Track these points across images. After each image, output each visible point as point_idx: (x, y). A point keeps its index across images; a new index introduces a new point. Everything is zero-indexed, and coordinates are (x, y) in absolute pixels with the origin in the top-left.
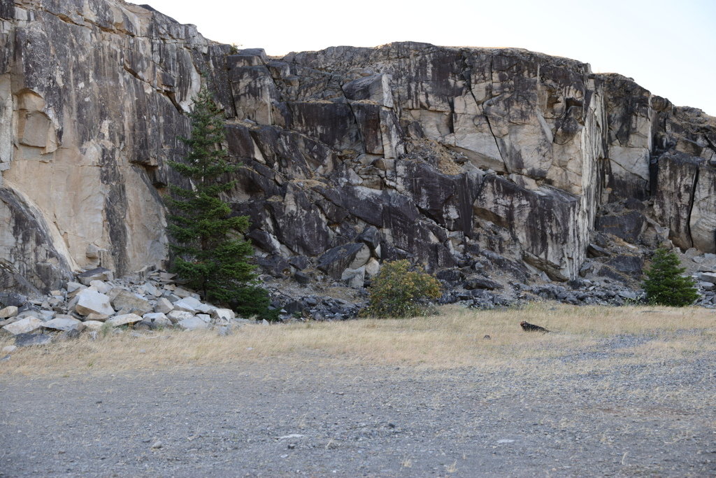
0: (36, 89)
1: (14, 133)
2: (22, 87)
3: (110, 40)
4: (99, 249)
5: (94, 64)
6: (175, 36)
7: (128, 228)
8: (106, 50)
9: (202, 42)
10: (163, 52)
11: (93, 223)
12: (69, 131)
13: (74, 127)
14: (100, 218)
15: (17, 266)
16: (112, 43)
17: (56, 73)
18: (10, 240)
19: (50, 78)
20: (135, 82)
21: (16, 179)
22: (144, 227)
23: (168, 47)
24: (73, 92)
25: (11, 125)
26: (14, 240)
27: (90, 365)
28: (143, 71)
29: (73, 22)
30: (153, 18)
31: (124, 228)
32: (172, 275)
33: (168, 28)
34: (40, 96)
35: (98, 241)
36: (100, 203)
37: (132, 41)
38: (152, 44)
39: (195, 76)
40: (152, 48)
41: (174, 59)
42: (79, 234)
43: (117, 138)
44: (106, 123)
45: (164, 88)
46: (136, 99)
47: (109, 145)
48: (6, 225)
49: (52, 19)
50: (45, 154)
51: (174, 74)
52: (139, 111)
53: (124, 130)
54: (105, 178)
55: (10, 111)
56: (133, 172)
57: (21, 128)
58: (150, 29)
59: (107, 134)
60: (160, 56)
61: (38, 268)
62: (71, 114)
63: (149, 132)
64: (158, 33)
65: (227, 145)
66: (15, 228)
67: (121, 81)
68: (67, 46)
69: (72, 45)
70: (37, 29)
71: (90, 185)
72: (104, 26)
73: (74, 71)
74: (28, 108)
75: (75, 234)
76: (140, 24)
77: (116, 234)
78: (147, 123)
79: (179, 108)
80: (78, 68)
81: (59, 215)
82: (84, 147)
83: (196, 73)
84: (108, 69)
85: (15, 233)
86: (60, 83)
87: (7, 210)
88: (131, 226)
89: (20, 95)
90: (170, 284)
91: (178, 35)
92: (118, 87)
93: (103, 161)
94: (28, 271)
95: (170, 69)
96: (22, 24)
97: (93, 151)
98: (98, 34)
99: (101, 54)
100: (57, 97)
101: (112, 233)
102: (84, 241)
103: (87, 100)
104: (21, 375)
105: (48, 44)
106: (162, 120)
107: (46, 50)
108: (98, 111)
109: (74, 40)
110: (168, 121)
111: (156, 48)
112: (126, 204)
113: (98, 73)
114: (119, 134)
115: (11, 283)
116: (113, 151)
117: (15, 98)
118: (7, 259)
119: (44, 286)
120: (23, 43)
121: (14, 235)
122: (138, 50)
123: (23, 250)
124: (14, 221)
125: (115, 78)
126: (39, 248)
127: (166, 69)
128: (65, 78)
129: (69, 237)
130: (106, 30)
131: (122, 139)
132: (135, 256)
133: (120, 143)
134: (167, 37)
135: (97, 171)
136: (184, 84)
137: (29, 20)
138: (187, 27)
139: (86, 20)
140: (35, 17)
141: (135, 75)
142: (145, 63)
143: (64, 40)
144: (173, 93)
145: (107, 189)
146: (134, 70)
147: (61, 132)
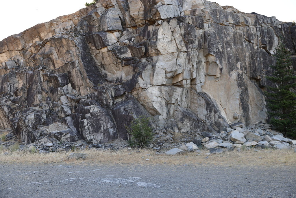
0: (212, 53)
1: (205, 71)
2: (207, 53)
3: (239, 29)
4: (238, 114)
5: (233, 40)
6: (266, 23)
7: (250, 106)
8: (238, 34)
9: (278, 23)
10: (261, 31)
11: (236, 104)
12: (225, 68)
13: (227, 66)
14: (238, 102)
15: (208, 122)
16: (240, 30)
17: (219, 46)
18: (205, 112)
19: (217, 48)
20: (250, 45)
21: (206, 89)
22: (256, 105)
23: (263, 28)
24: (226, 52)
25: (204, 68)
26: (206, 112)
27: (239, 162)
28: (253, 40)
29: (225, 25)
30: (257, 17)
31: (248, 105)
32: (270, 125)
33: (263, 20)
34: (214, 56)
35: (238, 111)
36: (238, 96)
37: (248, 28)
38: (256, 28)
39: (276, 39)
40: (257, 29)
41: (266, 33)
42: (230, 109)
43: (243, 69)
44: (239, 63)
45: (262, 45)
46: (250, 52)
47: (240, 72)
48: (204, 106)
49: (217, 25)
50: (216, 78)
51: (266, 39)
52: (252, 56)
53: (246, 65)
54: (239, 86)
55: (203, 63)
56: (251, 82)
57: (207, 69)
58: (256, 22)
59: (239, 68)
60: (260, 32)
61: (216, 122)
62: (225, 61)
63: (257, 65)
64: (259, 23)
65: (292, 67)
66: (207, 107)
67: (244, 46)
68: (223, 35)
69: (225, 34)
70: (212, 30)
71: (233, 89)
72: (237, 24)
73: (226, 44)
74: (209, 61)
75: (229, 109)
76: (251, 21)
77: (245, 108)
78: (256, 61)
79: (269, 53)
80: (228, 43)
81: (222, 102)
82: (231, 74)
83: (276, 37)
84: (239, 41)
85: (207, 109)
86: (221, 49)
87: (204, 100)
88: (251, 105)
89: (206, 56)
90: (269, 129)
91: (267, 22)
92: (243, 48)
93: (238, 79)
94: (212, 124)
95: (265, 37)
96: (206, 29)
97: (234, 75)
98: (235, 28)
99: (236, 36)
100: (220, 55)
101: (243, 108)
102: (232, 112)
103: (231, 55)
104: (214, 164)
105: (216, 35)
106: (262, 59)
107: (215, 38)
108: (236, 59)
109: (225, 32)
110: (265, 59)
111: (258, 29)
112: (248, 96)
113: (235, 44)
114: (244, 67)
115: (206, 129)
116: (242, 74)
117: (205, 58)
118: (204, 119)
119: (218, 130)
120: (207, 36)
121: (206, 110)
122: (251, 31)
123: (210, 116)
124: (206, 105)
125: (242, 44)
126: (215, 115)
127: (263, 38)
128: (223, 47)
129: (226, 110)
130: (237, 26)
131: (246, 69)
132: (253, 117)
133: (245, 71)
134: (263, 24)
135: (236, 83)
136: (271, 42)
137: (209, 27)
138: (271, 18)
139: (230, 23)
140: (211, 26)
141: (249, 42)
142: (254, 36)
143: (222, 33)
144: (266, 47)
145: (240, 90)
146: (249, 40)
147: (222, 69)
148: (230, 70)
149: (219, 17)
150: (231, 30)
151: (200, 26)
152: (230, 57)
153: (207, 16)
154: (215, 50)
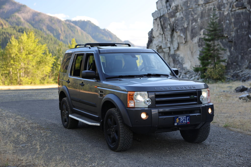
5: (200, 16)
16: (210, 6)
17: (184, 24)
20: (220, 13)
36: (198, 53)
43: (206, 34)
44: (202, 31)
45: (237, 8)
47: (202, 36)
50: (184, 44)
52: (220, 21)
54: (200, 46)
59: (202, 34)
62: (189, 33)
63: (224, 26)
69: (192, 14)
71: (195, 49)
73: (192, 21)
74: (178, 35)
78: (224, 24)
82: (193, 39)
84: (206, 15)
86: (186, 26)
93: (200, 41)
97: (196, 40)
98: (204, 6)
99: (204, 12)
100: (184, 30)
103: (196, 27)
105: (183, 18)
109: (193, 13)
113: (202, 18)
125: (209, 16)
128: (188, 24)
135: (197, 45)
139: (199, 5)
142: (226, 5)
143: (189, 15)
144: (245, 8)
145: (201, 49)
146: (220, 9)
147: (186, 38)
148: (193, 37)
149: (190, 4)
150: (200, 9)
151: (172, 17)
152: (194, 28)
153: (180, 8)
154: (180, 28)
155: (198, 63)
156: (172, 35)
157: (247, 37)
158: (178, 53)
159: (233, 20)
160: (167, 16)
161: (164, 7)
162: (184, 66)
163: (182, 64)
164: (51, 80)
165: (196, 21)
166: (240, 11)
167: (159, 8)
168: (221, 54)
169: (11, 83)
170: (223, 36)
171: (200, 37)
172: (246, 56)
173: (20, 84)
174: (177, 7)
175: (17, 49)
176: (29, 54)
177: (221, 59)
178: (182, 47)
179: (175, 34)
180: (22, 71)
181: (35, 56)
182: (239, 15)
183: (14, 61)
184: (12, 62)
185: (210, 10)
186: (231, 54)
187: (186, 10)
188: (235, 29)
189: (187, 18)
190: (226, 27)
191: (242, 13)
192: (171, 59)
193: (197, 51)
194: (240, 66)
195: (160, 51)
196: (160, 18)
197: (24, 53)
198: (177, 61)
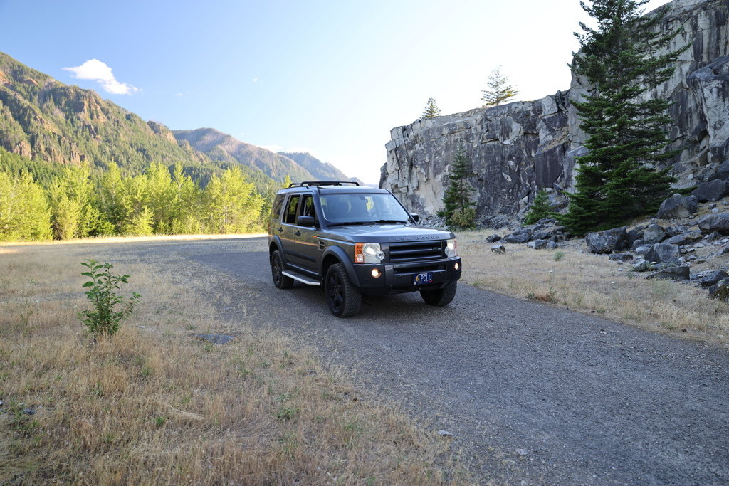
5: (445, 148)
8: (452, 141)
16: (457, 137)
17: (425, 158)
20: (468, 145)
28: (473, 139)
29: (436, 139)
30: (484, 114)
36: (443, 194)
37: (468, 131)
41: (497, 125)
44: (447, 166)
45: (488, 140)
46: (466, 152)
47: (448, 173)
50: (425, 182)
51: (497, 132)
54: (445, 185)
55: (415, 174)
58: (482, 120)
59: (447, 170)
60: (487, 128)
63: (474, 162)
64: (487, 119)
67: (458, 149)
69: (434, 146)
71: (439, 188)
72: (453, 132)
73: (434, 154)
76: (475, 121)
78: (473, 159)
82: (436, 177)
86: (427, 160)
93: (444, 179)
95: (494, 130)
96: (417, 149)
97: (440, 177)
98: (449, 137)
99: (449, 143)
100: (425, 165)
103: (439, 161)
107: (423, 153)
108: (444, 163)
109: (436, 145)
110: (488, 153)
113: (446, 151)
122: (471, 132)
128: (430, 158)
135: (441, 183)
136: (506, 132)
142: (475, 136)
143: (431, 147)
144: (498, 140)
145: (446, 188)
146: (468, 141)
147: (427, 175)
148: (436, 174)
149: (432, 134)
150: (444, 140)
151: (411, 148)
152: (438, 163)
153: (420, 138)
154: (420, 163)
155: (442, 206)
156: (410, 171)
157: (500, 175)
158: (418, 193)
159: (483, 154)
160: (404, 148)
161: (400, 137)
162: (426, 209)
163: (423, 208)
164: (260, 227)
165: (440, 154)
166: (491, 143)
167: (394, 138)
168: (470, 195)
169: (212, 232)
170: (472, 173)
171: (445, 173)
172: (499, 199)
173: (223, 233)
174: (416, 136)
175: (219, 190)
176: (234, 195)
177: (470, 201)
178: (422, 186)
179: (414, 169)
180: (225, 217)
181: (240, 197)
182: (490, 148)
183: (215, 204)
184: (213, 205)
185: (456, 141)
186: (482, 196)
187: (427, 141)
188: (486, 165)
189: (429, 151)
190: (476, 162)
191: (494, 146)
192: (410, 201)
193: (442, 192)
194: (492, 210)
195: (395, 191)
196: (396, 150)
197: (227, 194)
198: (417, 203)
